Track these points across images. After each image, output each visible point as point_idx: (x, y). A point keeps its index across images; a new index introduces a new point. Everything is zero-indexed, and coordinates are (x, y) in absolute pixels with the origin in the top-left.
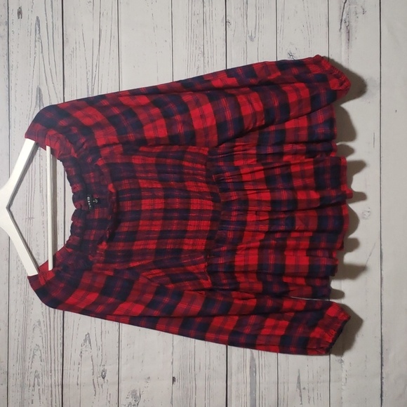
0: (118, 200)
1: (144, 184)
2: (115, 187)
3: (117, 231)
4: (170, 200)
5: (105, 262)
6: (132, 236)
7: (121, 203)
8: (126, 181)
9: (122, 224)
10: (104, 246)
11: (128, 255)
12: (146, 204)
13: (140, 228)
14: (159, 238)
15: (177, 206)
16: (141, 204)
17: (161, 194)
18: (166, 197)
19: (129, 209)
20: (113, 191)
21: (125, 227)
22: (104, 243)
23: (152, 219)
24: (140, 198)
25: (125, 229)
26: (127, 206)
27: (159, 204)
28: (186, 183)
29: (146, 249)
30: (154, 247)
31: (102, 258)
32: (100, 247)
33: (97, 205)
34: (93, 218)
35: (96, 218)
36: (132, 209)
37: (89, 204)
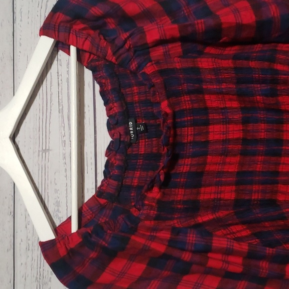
0: (175, 126)
1: (212, 101)
2: (170, 105)
3: (173, 172)
4: (251, 127)
5: (157, 218)
6: (197, 179)
7: (178, 131)
8: (187, 98)
9: (180, 162)
10: (155, 194)
11: (193, 208)
12: (216, 132)
13: (207, 168)
15: (262, 135)
16: (207, 133)
17: (238, 116)
18: (245, 122)
19: (190, 138)
21: (185, 166)
22: (156, 189)
23: (225, 153)
24: (207, 123)
25: (186, 169)
26: (188, 134)
27: (235, 132)
28: (280, 98)
29: (220, 199)
30: (233, 196)
31: (153, 213)
32: (150, 195)
33: (143, 134)
34: (137, 152)
35: (142, 153)
36: (194, 139)
37: (132, 132)
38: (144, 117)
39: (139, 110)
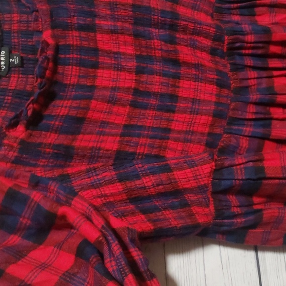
0: (56, 61)
1: (103, 41)
2: (54, 37)
3: (47, 113)
4: (144, 78)
5: (17, 161)
6: (76, 123)
7: (60, 69)
8: (76, 34)
9: (57, 102)
10: (20, 132)
11: (65, 155)
12: (104, 77)
13: (90, 114)
14: (122, 135)
15: (155, 88)
16: (95, 77)
17: (132, 64)
18: (140, 71)
19: (74, 80)
20: (51, 42)
21: (62, 108)
22: (21, 128)
23: (112, 101)
24: (95, 66)
25: (64, 112)
26: (70, 74)
27: (128, 81)
28: (178, 47)
29: (99, 148)
30: (116, 147)
31: (12, 155)
32: (12, 134)
33: (17, 69)
34: (5, 87)
35: (12, 88)
36: (78, 81)
37: (3, 63)
38: (22, 50)
39: (16, 41)
